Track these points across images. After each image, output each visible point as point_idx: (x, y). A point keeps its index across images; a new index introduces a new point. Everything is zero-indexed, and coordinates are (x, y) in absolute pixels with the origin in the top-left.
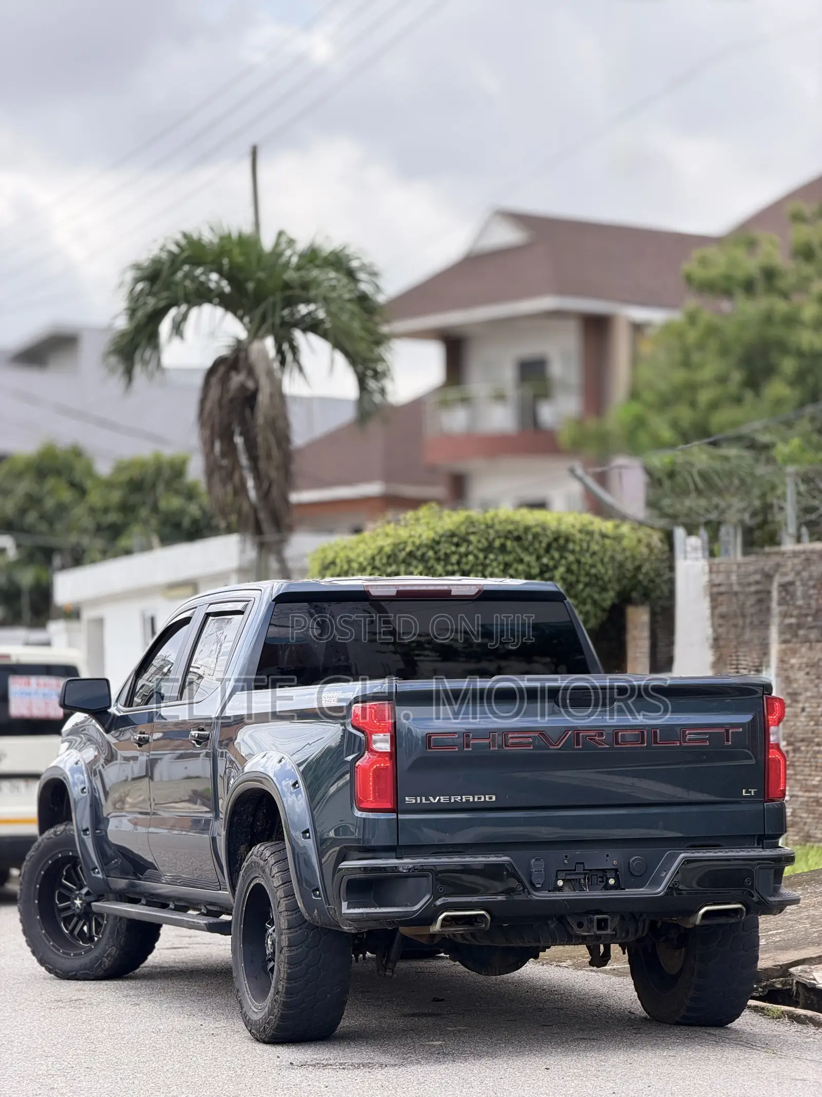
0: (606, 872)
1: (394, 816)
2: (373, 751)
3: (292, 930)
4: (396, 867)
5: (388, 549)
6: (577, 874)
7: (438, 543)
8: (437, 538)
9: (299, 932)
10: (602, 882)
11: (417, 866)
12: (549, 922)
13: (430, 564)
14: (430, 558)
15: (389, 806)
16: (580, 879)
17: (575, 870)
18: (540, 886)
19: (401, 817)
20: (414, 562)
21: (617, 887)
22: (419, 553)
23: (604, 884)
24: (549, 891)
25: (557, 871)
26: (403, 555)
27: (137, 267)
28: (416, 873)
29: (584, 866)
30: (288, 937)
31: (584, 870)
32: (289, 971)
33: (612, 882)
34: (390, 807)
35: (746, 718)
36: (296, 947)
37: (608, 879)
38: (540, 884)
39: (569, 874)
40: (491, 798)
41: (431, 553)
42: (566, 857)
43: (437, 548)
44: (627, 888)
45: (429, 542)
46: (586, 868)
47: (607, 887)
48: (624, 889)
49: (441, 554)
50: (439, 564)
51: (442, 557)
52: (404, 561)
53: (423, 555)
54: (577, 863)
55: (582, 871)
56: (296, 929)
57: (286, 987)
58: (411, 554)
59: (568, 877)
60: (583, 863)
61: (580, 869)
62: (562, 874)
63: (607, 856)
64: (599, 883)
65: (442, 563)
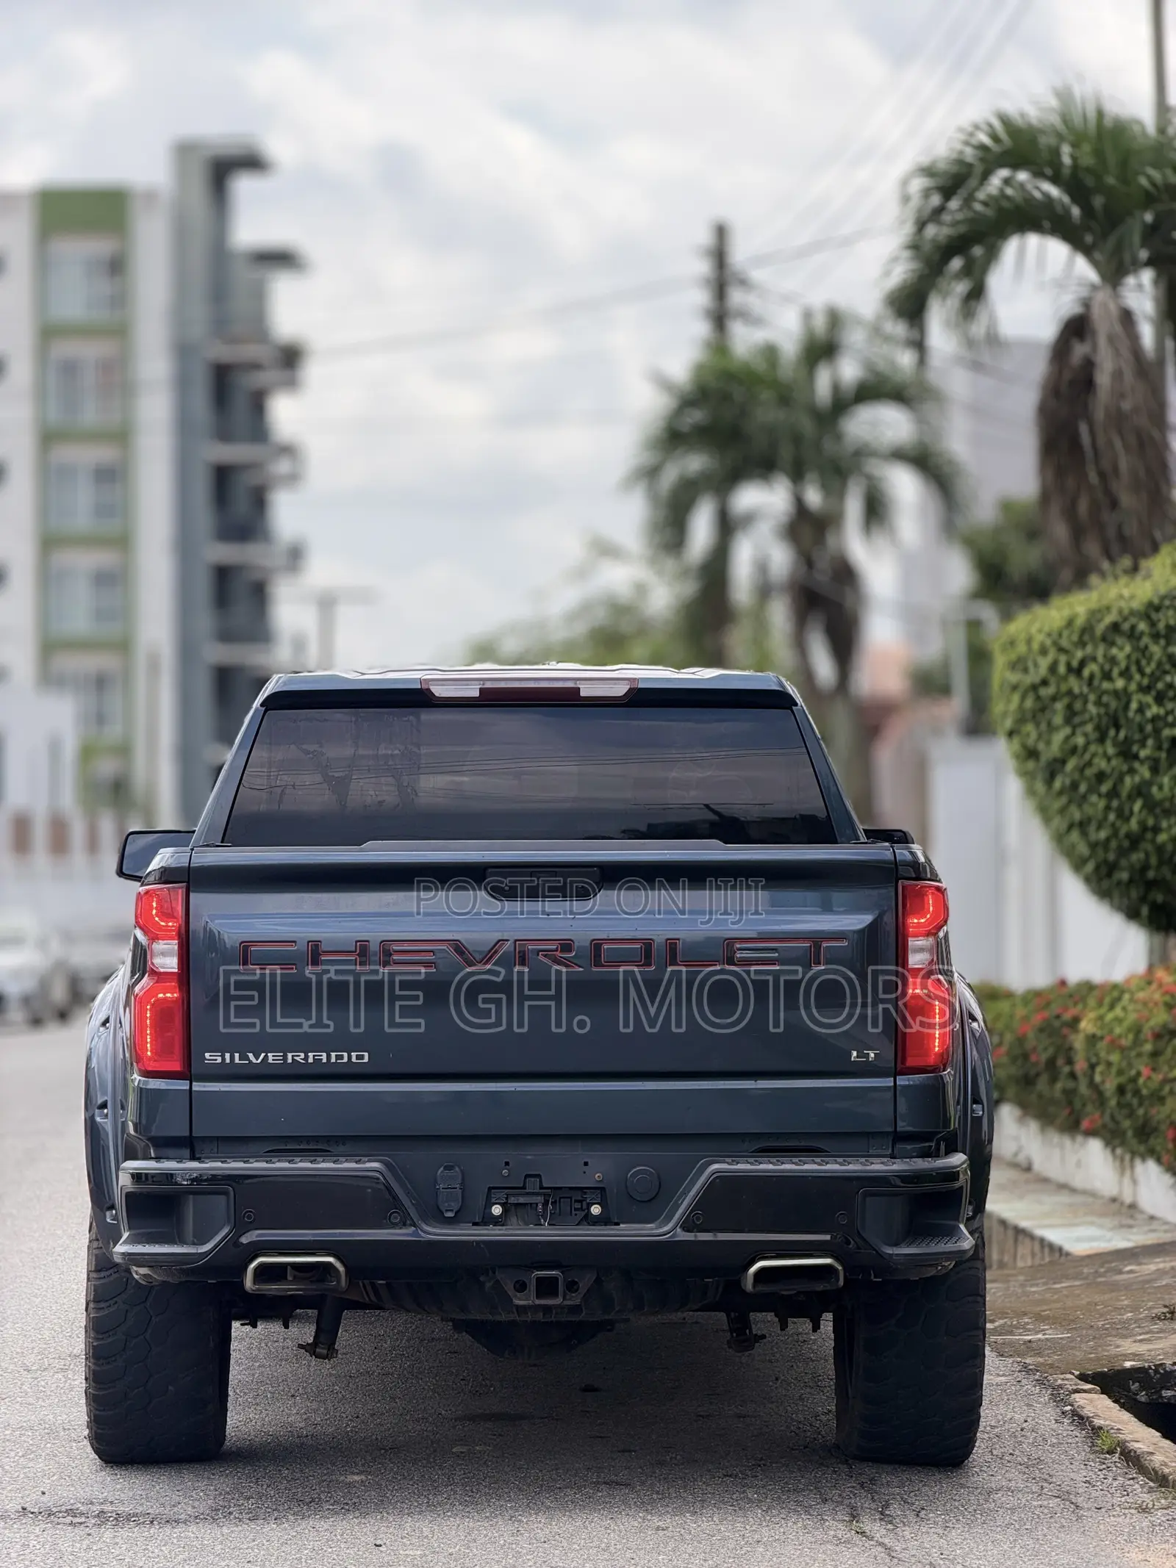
0: (585, 1193)
1: (183, 1085)
2: (154, 973)
3: (102, 1274)
4: (172, 1175)
5: (1080, 622)
6: (528, 1194)
7: (1158, 609)
8: (1156, 601)
9: (112, 1278)
10: (582, 1209)
11: (206, 1174)
12: (482, 1279)
13: (1142, 644)
14: (1142, 633)
15: (176, 1066)
16: (537, 1204)
17: (524, 1188)
18: (450, 1214)
19: (197, 1087)
20: (1119, 641)
21: (603, 1220)
22: (1126, 626)
23: (583, 1214)
24: (475, 1224)
25: (490, 1189)
26: (1100, 629)
27: (928, 171)
28: (205, 1186)
29: (541, 1182)
30: (94, 1285)
31: (542, 1188)
32: (95, 1344)
33: (596, 1210)
34: (179, 1069)
35: (859, 921)
36: (107, 1304)
37: (589, 1205)
38: (452, 1210)
39: (514, 1195)
40: (362, 1057)
41: (1142, 626)
42: (507, 1164)
43: (1154, 616)
44: (623, 1223)
45: (1142, 608)
46: (545, 1185)
47: (589, 1220)
48: (617, 1224)
49: (1161, 626)
50: (1157, 643)
51: (1163, 632)
52: (1104, 639)
53: (1133, 628)
54: (527, 1176)
55: (537, 1190)
56: (108, 1273)
57: (94, 1371)
58: (1115, 627)
59: (512, 1200)
60: (539, 1176)
61: (532, 1185)
62: (502, 1195)
63: (586, 1164)
64: (573, 1212)
65: (1162, 642)
